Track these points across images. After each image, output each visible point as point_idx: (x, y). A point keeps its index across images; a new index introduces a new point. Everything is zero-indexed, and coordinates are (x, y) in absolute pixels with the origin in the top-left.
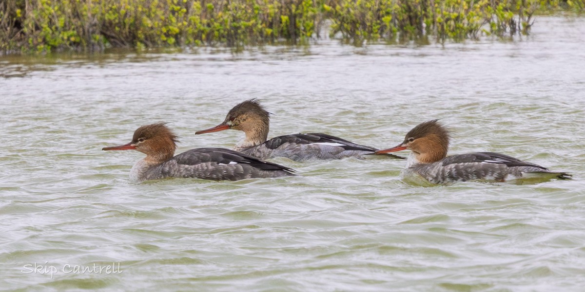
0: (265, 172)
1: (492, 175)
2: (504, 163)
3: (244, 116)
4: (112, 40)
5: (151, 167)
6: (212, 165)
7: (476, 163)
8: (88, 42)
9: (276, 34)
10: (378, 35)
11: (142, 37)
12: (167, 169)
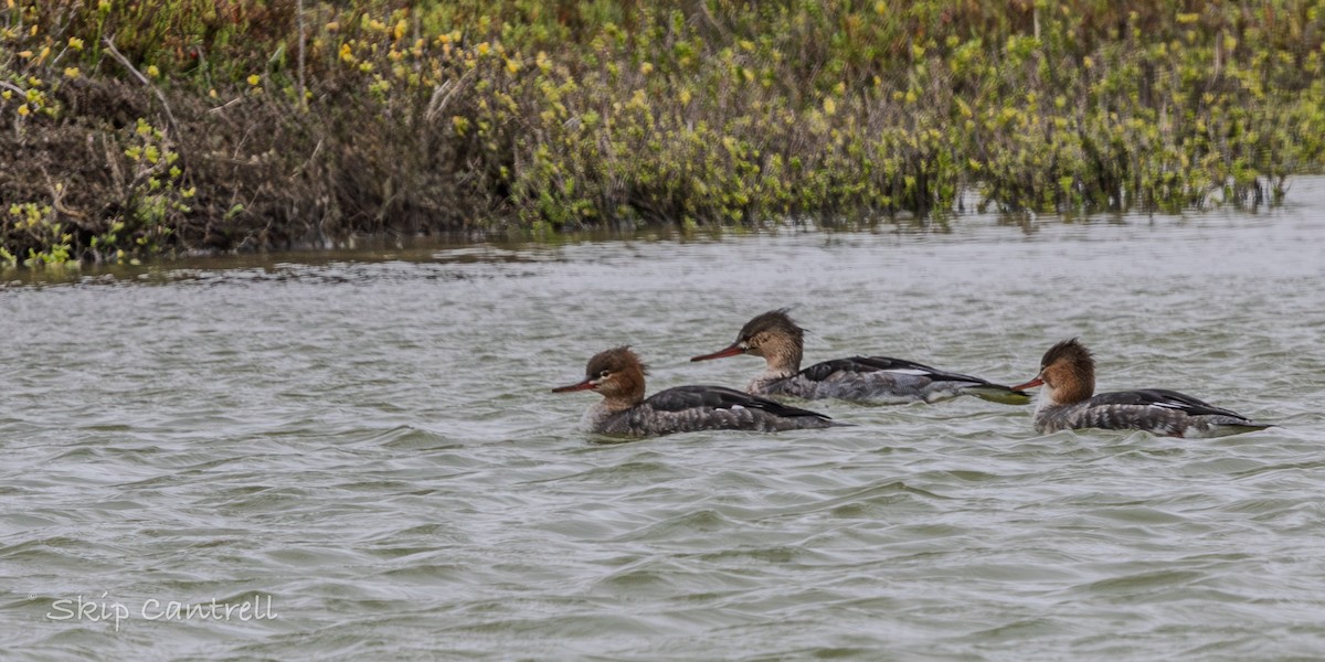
0: (785, 419)
1: (1163, 428)
2: (1183, 409)
3: (765, 335)
4: (645, 213)
5: (615, 414)
6: (706, 411)
7: (1141, 407)
8: (610, 217)
9: (897, 206)
10: (1053, 207)
11: (692, 208)
12: (638, 417)
